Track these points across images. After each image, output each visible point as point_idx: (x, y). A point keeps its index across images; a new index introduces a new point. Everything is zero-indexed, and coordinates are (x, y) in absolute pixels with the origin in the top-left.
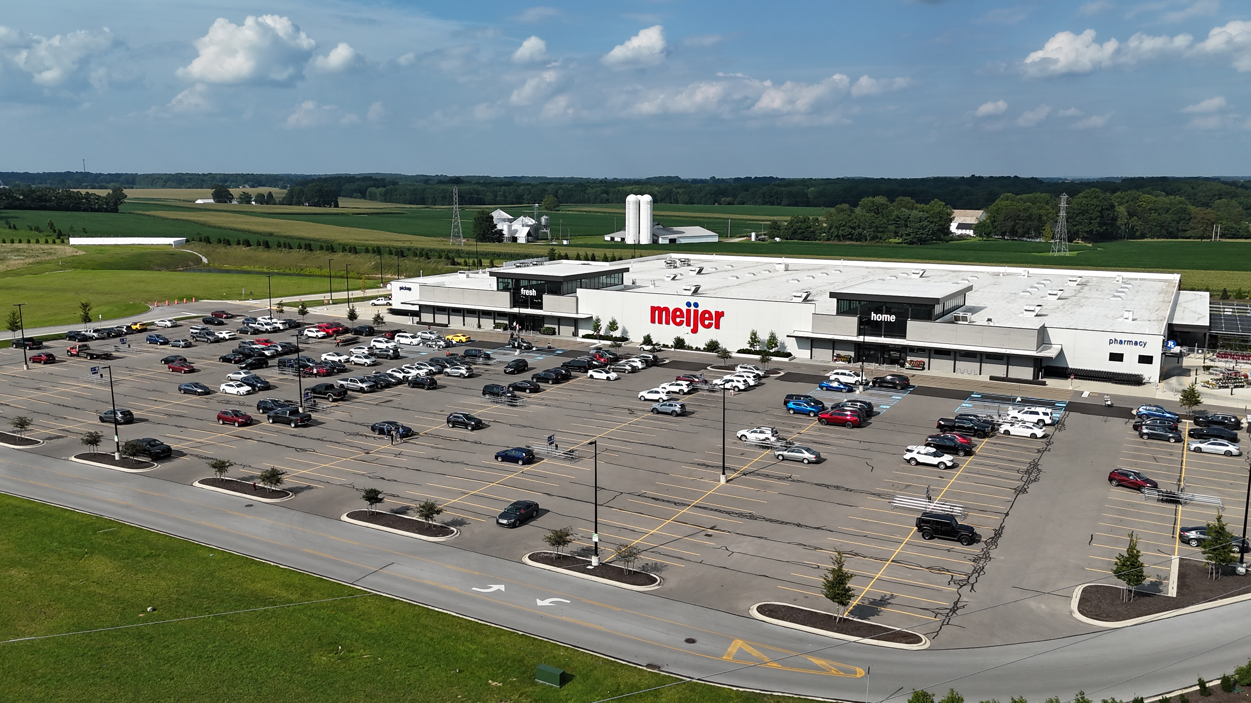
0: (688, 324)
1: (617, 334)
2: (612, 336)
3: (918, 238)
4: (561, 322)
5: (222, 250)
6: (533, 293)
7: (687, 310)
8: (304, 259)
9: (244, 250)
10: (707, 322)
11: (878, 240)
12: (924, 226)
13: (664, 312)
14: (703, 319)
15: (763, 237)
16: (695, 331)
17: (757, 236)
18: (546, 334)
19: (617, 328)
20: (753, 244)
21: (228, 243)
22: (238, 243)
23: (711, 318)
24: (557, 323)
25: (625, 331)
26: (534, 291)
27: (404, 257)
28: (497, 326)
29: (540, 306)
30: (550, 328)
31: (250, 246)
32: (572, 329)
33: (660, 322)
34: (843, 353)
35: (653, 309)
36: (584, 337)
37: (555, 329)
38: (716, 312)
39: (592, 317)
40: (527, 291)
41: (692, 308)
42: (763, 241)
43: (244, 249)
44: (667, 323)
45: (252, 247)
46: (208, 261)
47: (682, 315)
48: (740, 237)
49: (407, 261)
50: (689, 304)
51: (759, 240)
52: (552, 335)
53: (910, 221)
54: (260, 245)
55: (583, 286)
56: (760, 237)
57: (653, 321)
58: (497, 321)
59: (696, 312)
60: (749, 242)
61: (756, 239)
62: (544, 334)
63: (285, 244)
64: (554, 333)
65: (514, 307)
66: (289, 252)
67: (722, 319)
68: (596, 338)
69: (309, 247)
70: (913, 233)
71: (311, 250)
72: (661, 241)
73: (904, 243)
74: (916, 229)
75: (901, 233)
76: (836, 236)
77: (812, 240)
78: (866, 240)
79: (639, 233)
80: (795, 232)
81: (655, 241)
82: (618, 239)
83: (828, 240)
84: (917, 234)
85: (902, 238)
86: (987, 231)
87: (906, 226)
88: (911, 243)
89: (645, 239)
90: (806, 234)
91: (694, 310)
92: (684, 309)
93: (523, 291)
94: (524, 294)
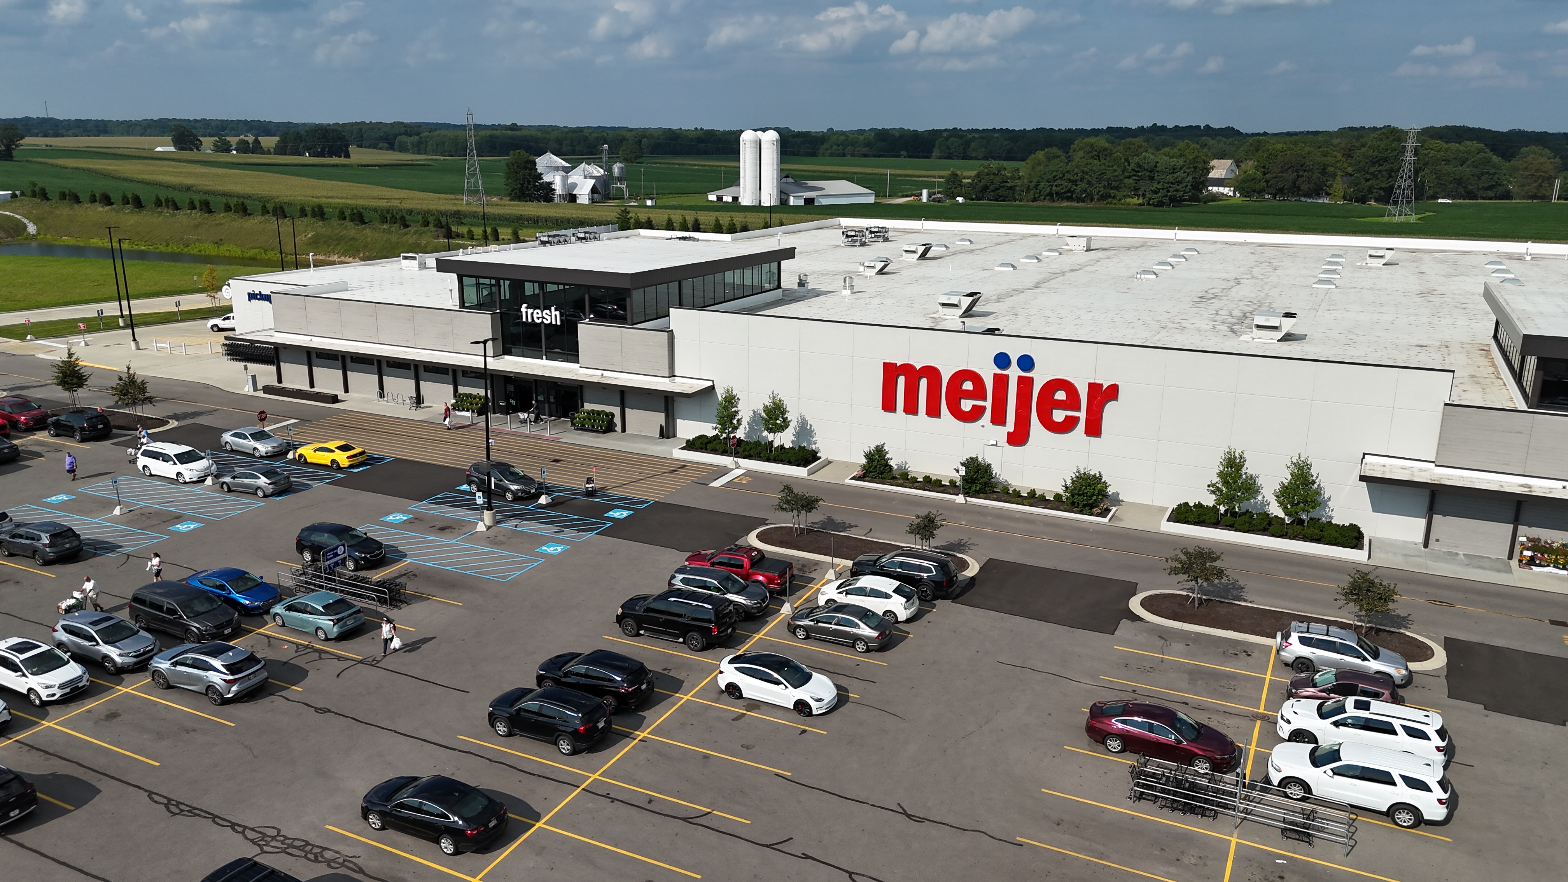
0: (998, 419)
1: (785, 439)
2: (771, 443)
3: (1171, 196)
4: (628, 400)
5: (65, 210)
6: (552, 317)
7: (996, 376)
8: (197, 226)
9: (100, 212)
10: (1059, 416)
11: (1110, 200)
12: (1180, 179)
13: (924, 383)
14: (1047, 404)
15: (939, 195)
16: (1018, 438)
17: (930, 196)
18: (587, 430)
19: (785, 425)
20: (924, 206)
21: (77, 200)
22: (93, 200)
23: (1073, 402)
24: (618, 399)
25: (805, 430)
26: (555, 313)
27: (365, 223)
28: (461, 402)
29: (571, 353)
30: (599, 413)
31: (112, 204)
32: (659, 418)
33: (911, 408)
34: (1557, 538)
35: (891, 372)
36: (692, 445)
37: (613, 415)
38: (1094, 388)
39: (713, 387)
40: (537, 313)
41: (1014, 373)
42: (939, 202)
43: (100, 209)
44: (933, 411)
45: (114, 206)
46: (38, 230)
47: (979, 392)
48: (903, 196)
49: (368, 232)
50: (1002, 360)
51: (934, 200)
52: (604, 432)
53: (1158, 172)
54: (128, 203)
55: (684, 300)
56: (933, 197)
57: (889, 405)
58: (462, 390)
59: (1025, 384)
60: (917, 203)
61: (928, 200)
62: (583, 429)
63: (167, 200)
64: (609, 428)
65: (504, 354)
66: (173, 215)
67: (1110, 409)
68: (724, 453)
69: (207, 207)
70: (1163, 189)
71: (210, 211)
72: (792, 201)
73: (1149, 204)
74: (1168, 183)
75: (1143, 189)
76: (1048, 195)
77: (1009, 200)
78: (1092, 200)
79: (760, 189)
80: (985, 188)
81: (784, 202)
82: (728, 199)
83: (1034, 200)
84: (1168, 191)
85: (1144, 196)
86: (1258, 187)
87: (1152, 179)
88: (1160, 204)
89: (769, 198)
90: (1001, 192)
91: (1020, 378)
92: (988, 372)
93: (527, 312)
94: (530, 320)
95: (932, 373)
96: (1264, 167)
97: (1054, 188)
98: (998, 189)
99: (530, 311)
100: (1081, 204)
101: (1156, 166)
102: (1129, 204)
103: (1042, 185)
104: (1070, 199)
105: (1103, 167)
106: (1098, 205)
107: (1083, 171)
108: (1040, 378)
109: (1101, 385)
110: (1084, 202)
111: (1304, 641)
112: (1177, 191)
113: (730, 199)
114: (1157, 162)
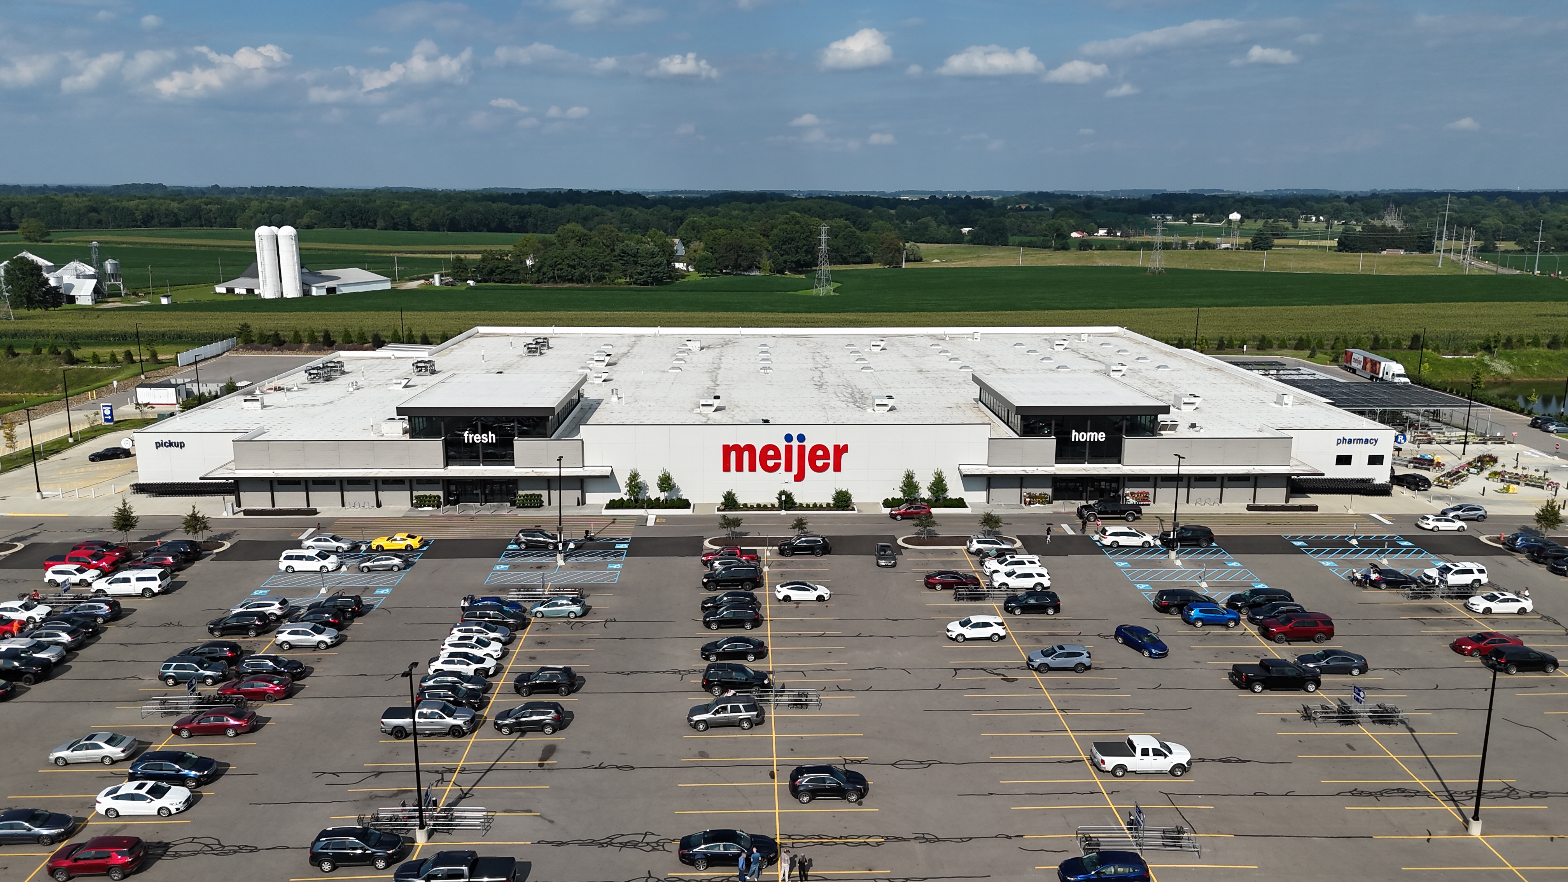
0: (788, 469)
4: (553, 485)
6: (489, 438)
7: (786, 446)
10: (819, 463)
14: (813, 458)
15: (449, 279)
16: (800, 477)
17: (441, 279)
18: (527, 507)
23: (826, 456)
24: (547, 485)
26: (492, 436)
28: (421, 502)
29: (508, 458)
30: (530, 496)
32: (575, 494)
33: (739, 468)
34: (1037, 491)
35: (727, 450)
36: (610, 506)
37: (542, 496)
38: (836, 447)
39: (621, 472)
40: (477, 437)
41: (795, 444)
42: (452, 285)
44: (752, 469)
47: (777, 456)
50: (789, 438)
51: (446, 284)
52: (539, 507)
56: (445, 280)
57: (726, 468)
58: (415, 493)
59: (801, 449)
61: (440, 283)
62: (524, 507)
64: (540, 505)
65: (454, 466)
67: (844, 457)
72: (315, 292)
73: (635, 283)
74: (650, 266)
75: (629, 271)
76: (552, 277)
77: (516, 282)
78: (589, 281)
79: (281, 281)
80: (492, 272)
81: (306, 293)
82: (241, 291)
83: (539, 282)
84: (651, 273)
85: (631, 277)
86: (711, 265)
87: (636, 263)
88: (646, 283)
89: (292, 290)
90: (507, 275)
91: (799, 446)
92: (781, 445)
93: (468, 437)
94: (471, 441)
95: (751, 448)
96: (712, 248)
97: (556, 271)
98: (503, 272)
99: (471, 436)
100: (580, 285)
101: (637, 252)
102: (621, 284)
103: (544, 270)
104: (571, 280)
105: (595, 253)
106: (595, 286)
107: (579, 258)
108: (808, 445)
109: (839, 446)
110: (583, 283)
111: (979, 542)
112: (658, 272)
113: (244, 292)
114: (638, 249)
